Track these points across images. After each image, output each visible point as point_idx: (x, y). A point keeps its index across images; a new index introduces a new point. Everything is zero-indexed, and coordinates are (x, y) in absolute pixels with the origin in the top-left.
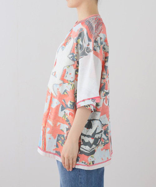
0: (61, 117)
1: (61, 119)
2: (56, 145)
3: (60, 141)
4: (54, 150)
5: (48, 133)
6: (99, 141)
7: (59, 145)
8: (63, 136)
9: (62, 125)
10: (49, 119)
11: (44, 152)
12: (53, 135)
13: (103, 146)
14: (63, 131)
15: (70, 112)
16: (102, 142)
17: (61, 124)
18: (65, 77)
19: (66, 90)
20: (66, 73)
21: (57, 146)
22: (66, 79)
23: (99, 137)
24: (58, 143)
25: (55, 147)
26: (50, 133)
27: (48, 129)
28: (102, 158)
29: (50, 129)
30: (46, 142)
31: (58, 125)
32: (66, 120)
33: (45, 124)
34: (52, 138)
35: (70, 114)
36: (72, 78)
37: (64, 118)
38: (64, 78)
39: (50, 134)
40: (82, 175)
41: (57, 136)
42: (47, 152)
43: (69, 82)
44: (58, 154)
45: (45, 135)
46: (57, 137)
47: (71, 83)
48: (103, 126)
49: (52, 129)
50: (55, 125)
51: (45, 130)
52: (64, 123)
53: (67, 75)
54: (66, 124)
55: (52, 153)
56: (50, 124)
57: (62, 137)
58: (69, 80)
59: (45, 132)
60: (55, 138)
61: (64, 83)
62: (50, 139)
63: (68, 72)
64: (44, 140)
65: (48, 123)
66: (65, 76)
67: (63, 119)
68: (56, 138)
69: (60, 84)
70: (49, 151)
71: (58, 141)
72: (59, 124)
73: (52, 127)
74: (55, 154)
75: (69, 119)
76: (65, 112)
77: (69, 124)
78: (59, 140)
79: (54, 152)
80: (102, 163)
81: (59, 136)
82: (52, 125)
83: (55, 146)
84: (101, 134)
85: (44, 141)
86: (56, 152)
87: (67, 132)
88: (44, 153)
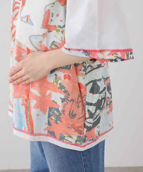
0: (51, 83)
1: (51, 85)
2: (47, 122)
3: (52, 117)
4: (45, 130)
5: (34, 108)
6: (103, 103)
7: (53, 122)
8: (58, 110)
9: (54, 94)
10: (32, 87)
11: (31, 135)
12: (42, 110)
13: (109, 107)
14: (56, 103)
15: (65, 75)
16: (107, 102)
17: (53, 92)
18: (50, 22)
19: (54, 41)
20: (51, 15)
21: (49, 123)
22: (52, 24)
23: (103, 97)
24: (50, 120)
25: (47, 126)
26: (36, 107)
27: (33, 103)
28: (109, 124)
29: (37, 101)
30: (32, 121)
31: (47, 94)
32: (58, 86)
33: (28, 96)
34: (41, 113)
35: (65, 78)
36: (61, 21)
37: (55, 84)
38: (49, 24)
39: (37, 109)
40: (86, 156)
41: (48, 109)
42: (36, 135)
43: (58, 28)
44: (52, 134)
45: (30, 111)
46: (48, 112)
47: (61, 30)
48: (105, 80)
49: (40, 101)
50: (43, 94)
51: (30, 104)
52: (56, 92)
53: (53, 18)
54: (61, 93)
55: (43, 135)
56: (35, 95)
57: (55, 112)
58: (57, 25)
59: (30, 107)
60: (45, 113)
61: (49, 32)
62: (38, 115)
63: (53, 14)
64: (28, 119)
65: (32, 93)
66: (50, 20)
67: (54, 86)
68: (47, 114)
69: (44, 34)
70: (38, 132)
71: (49, 116)
72: (48, 92)
73: (40, 98)
74: (47, 135)
75: (64, 84)
76: (56, 75)
77: (65, 92)
78: (52, 115)
79: (46, 132)
80: (110, 130)
81: (50, 109)
82: (39, 95)
83: (46, 124)
84: (104, 92)
85: (30, 119)
86: (49, 132)
87: (63, 103)
88: (32, 137)
